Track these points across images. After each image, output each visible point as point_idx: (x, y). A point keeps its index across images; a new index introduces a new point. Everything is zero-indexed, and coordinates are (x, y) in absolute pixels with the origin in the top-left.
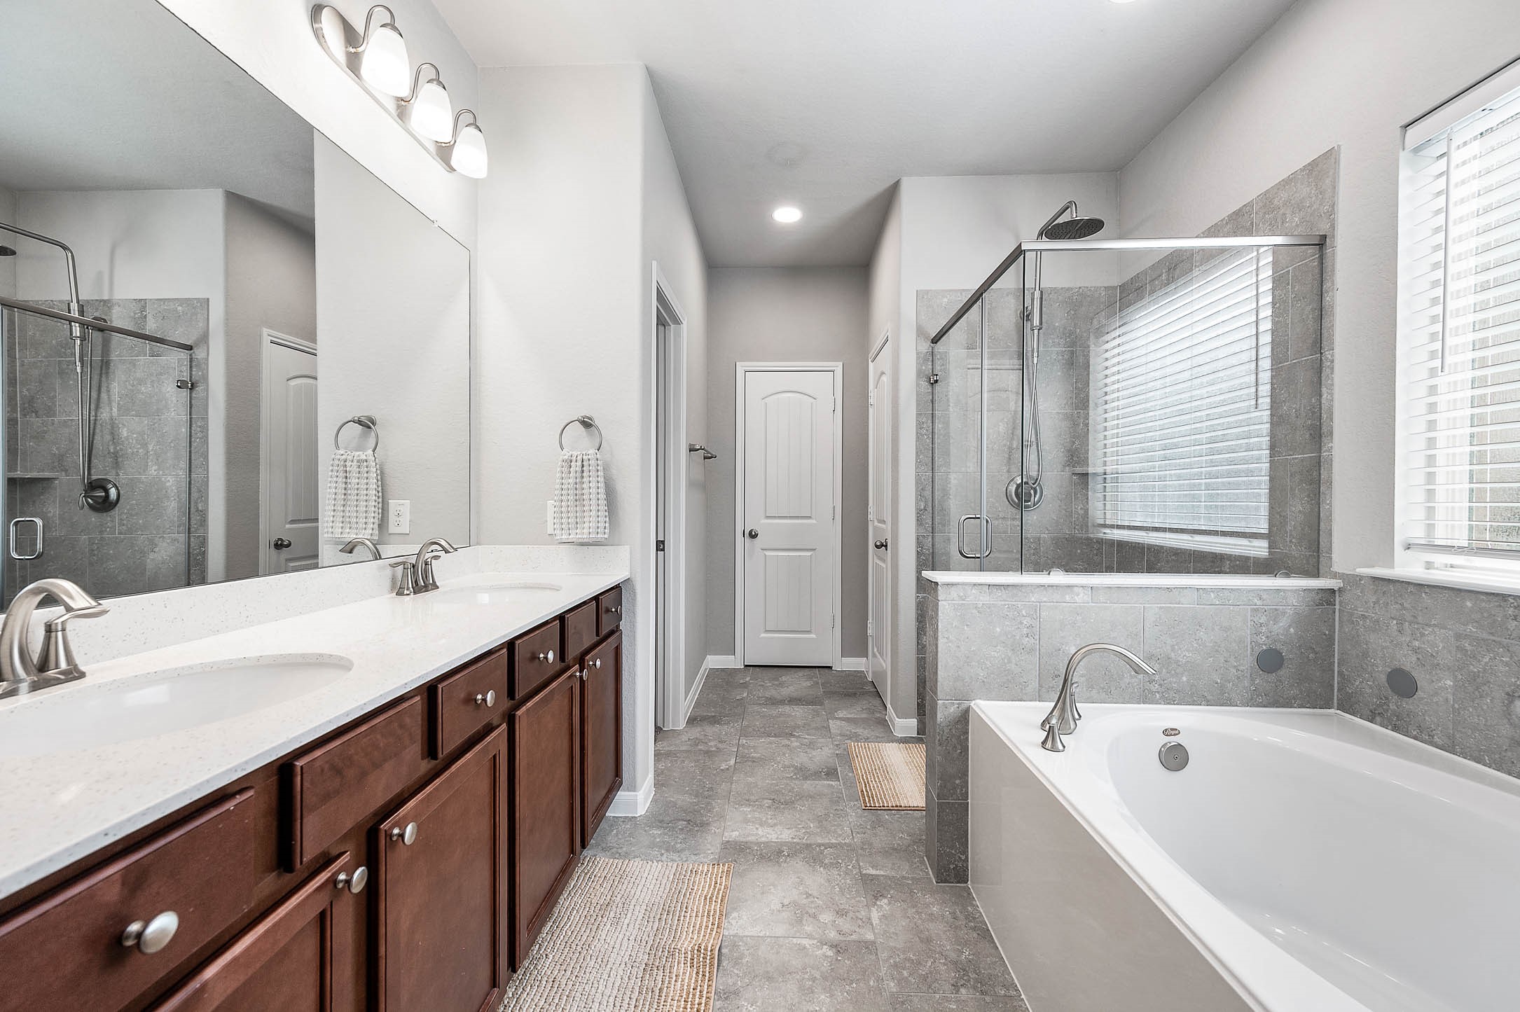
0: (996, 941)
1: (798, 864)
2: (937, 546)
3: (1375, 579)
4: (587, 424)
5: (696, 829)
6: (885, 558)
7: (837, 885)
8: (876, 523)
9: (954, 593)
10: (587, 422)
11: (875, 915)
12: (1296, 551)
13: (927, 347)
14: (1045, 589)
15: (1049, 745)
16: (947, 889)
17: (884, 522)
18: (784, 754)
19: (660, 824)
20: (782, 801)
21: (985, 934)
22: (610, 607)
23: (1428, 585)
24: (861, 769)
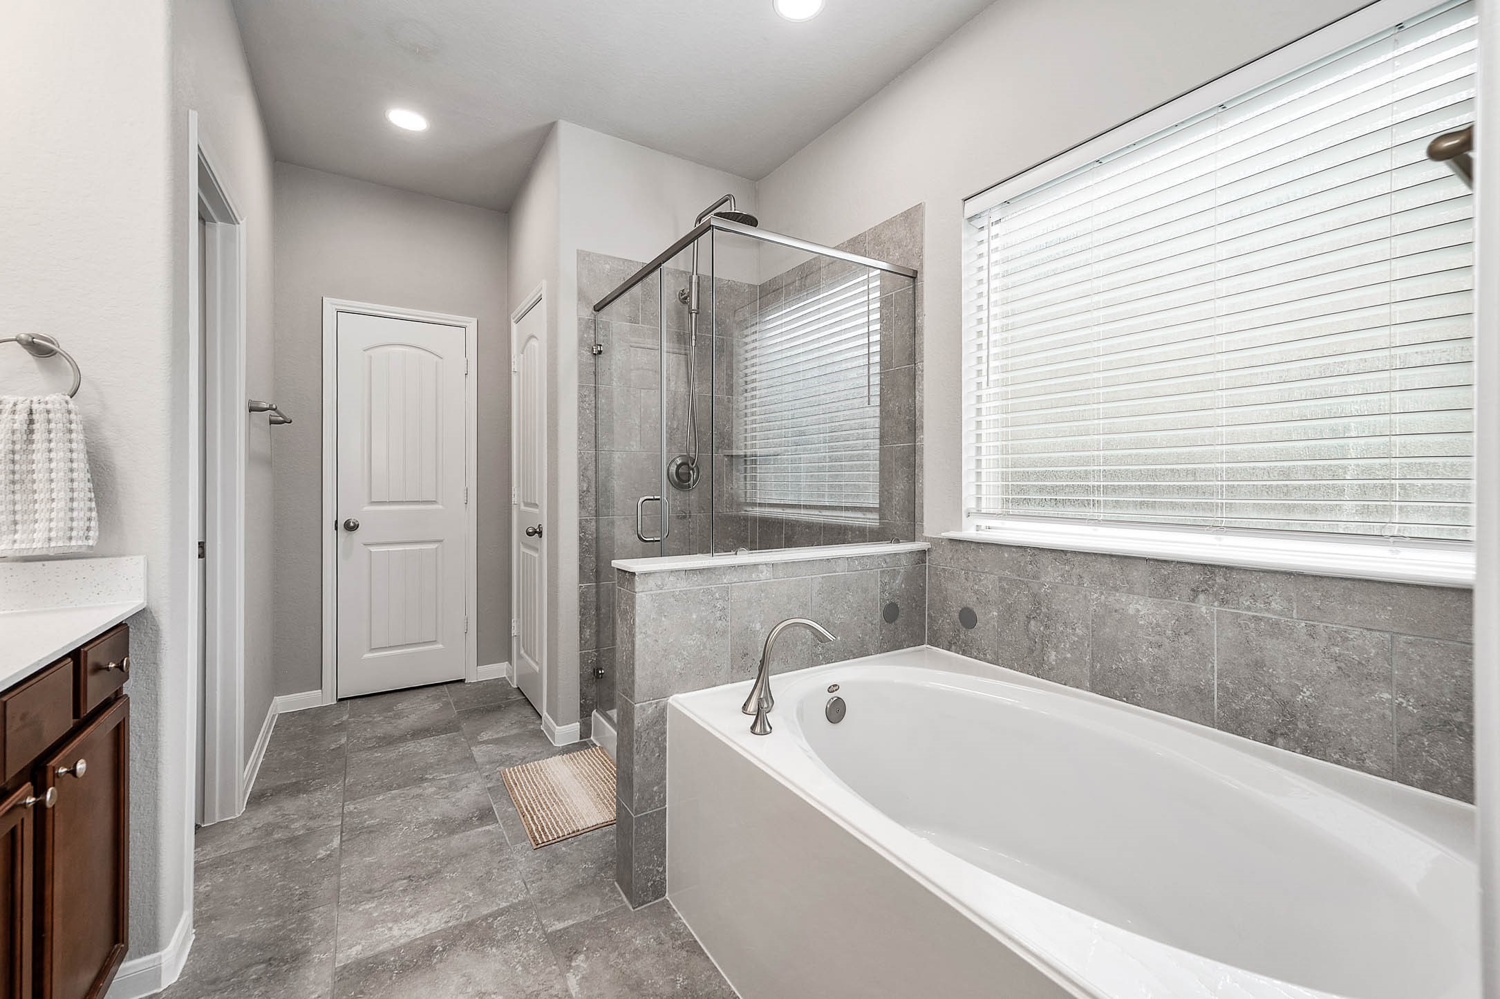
0: (706, 951)
1: (462, 957)
2: (602, 530)
3: (951, 540)
4: (40, 349)
5: (285, 968)
6: (539, 547)
7: (519, 962)
8: (522, 507)
9: (651, 582)
10: (39, 345)
11: (573, 982)
12: (899, 520)
13: (589, 313)
14: (735, 570)
15: (758, 729)
16: (646, 911)
17: (535, 505)
18: (416, 809)
19: (213, 987)
20: (423, 874)
21: (694, 948)
22: (103, 663)
23: (983, 543)
24: (522, 798)
